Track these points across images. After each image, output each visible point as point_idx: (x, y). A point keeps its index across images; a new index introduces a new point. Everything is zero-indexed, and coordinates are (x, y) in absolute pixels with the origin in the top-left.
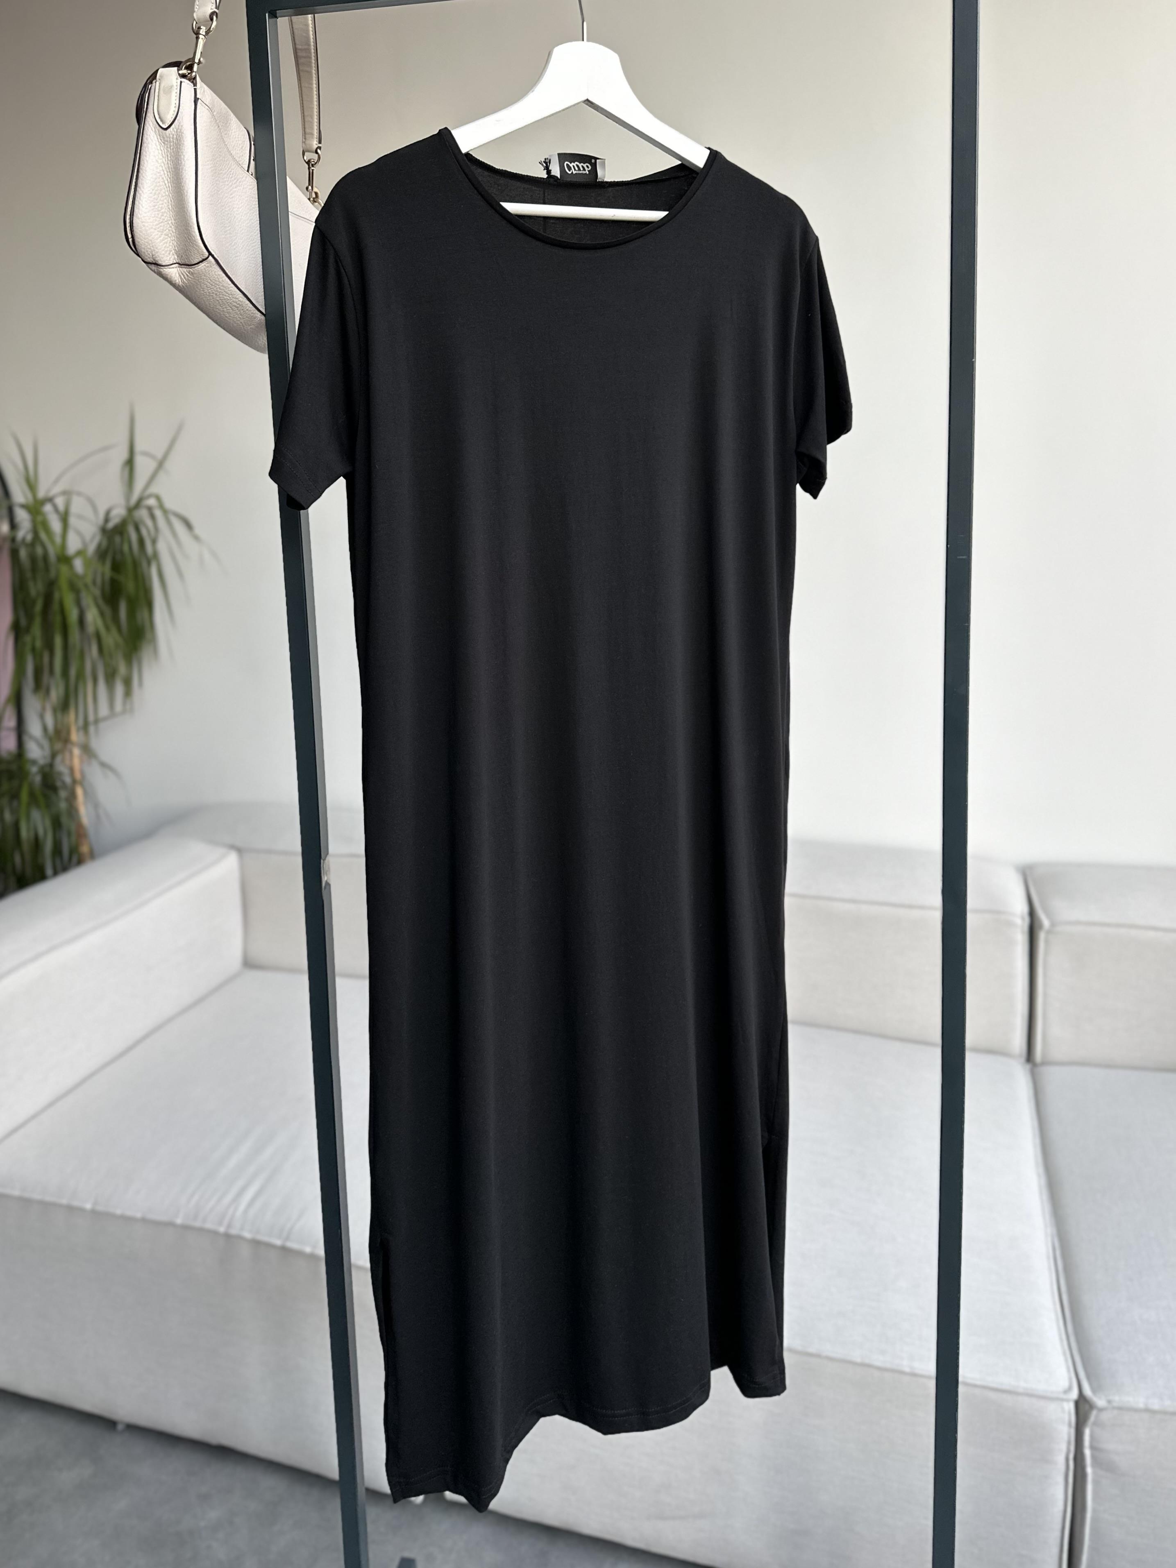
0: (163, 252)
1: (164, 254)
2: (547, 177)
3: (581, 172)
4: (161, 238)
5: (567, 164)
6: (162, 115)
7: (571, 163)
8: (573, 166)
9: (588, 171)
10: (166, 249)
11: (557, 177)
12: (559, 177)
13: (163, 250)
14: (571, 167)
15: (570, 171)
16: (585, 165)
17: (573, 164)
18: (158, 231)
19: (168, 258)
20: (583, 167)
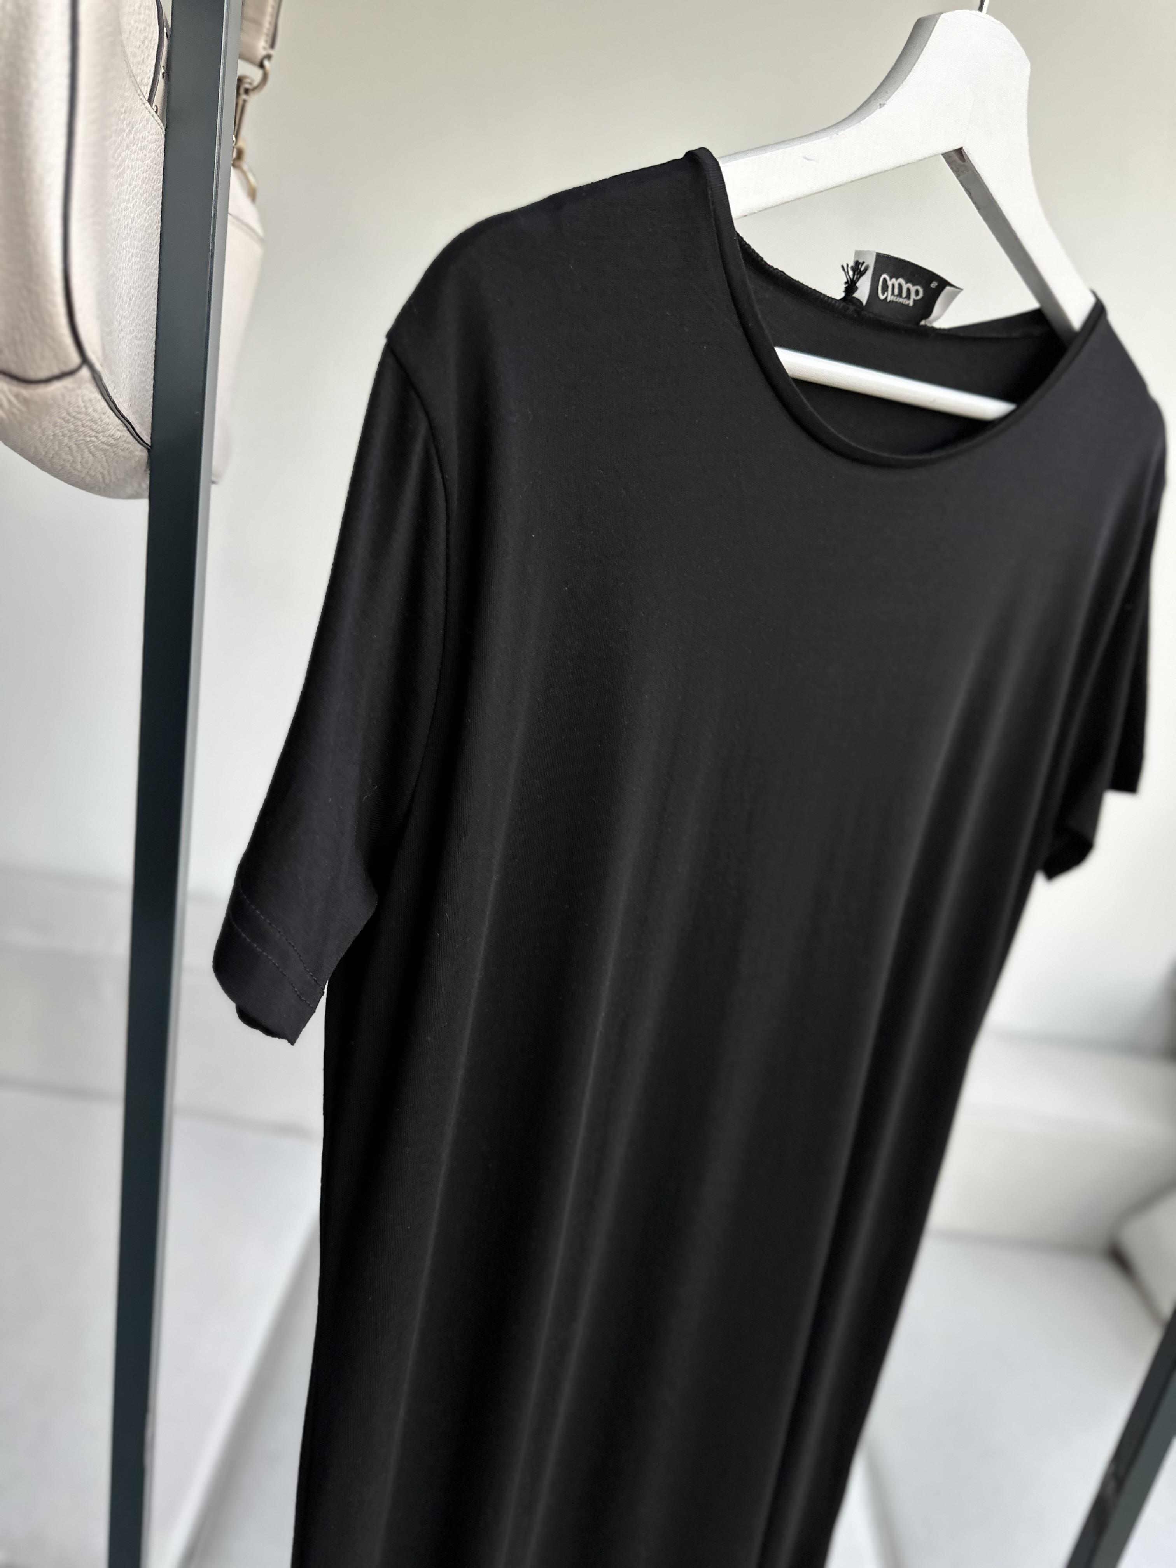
2: (843, 299)
3: (901, 300)
5: (885, 279)
7: (891, 278)
8: (893, 286)
9: (915, 301)
11: (861, 303)
12: (864, 303)
14: (887, 287)
15: (883, 293)
16: (913, 289)
17: (894, 280)
20: (908, 290)
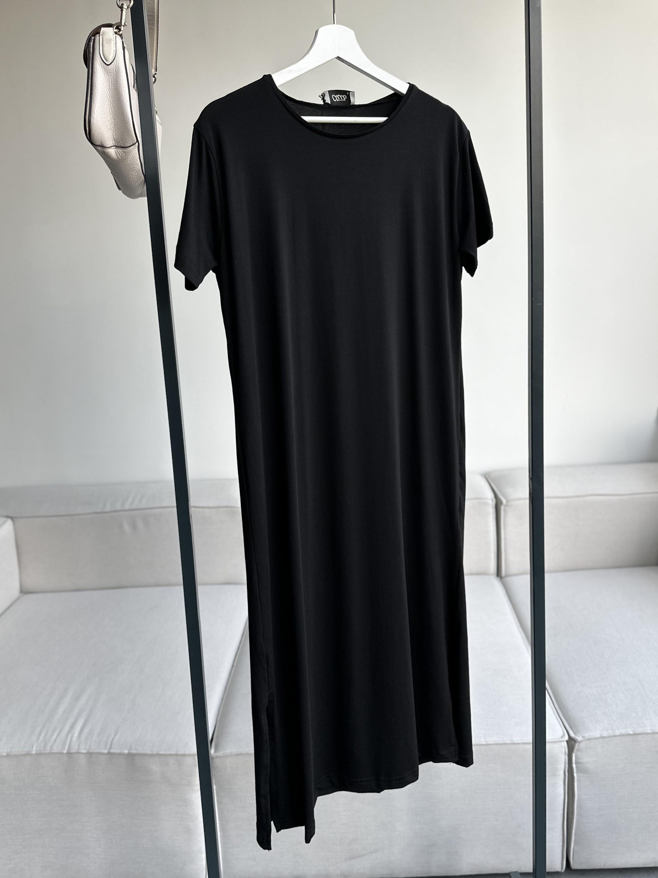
0: (108, 139)
1: (108, 140)
3: (341, 100)
4: (107, 131)
5: (334, 96)
6: (106, 57)
7: (336, 95)
9: (345, 99)
10: (109, 138)
11: (329, 103)
13: (107, 138)
16: (343, 97)
18: (105, 127)
19: (110, 143)
